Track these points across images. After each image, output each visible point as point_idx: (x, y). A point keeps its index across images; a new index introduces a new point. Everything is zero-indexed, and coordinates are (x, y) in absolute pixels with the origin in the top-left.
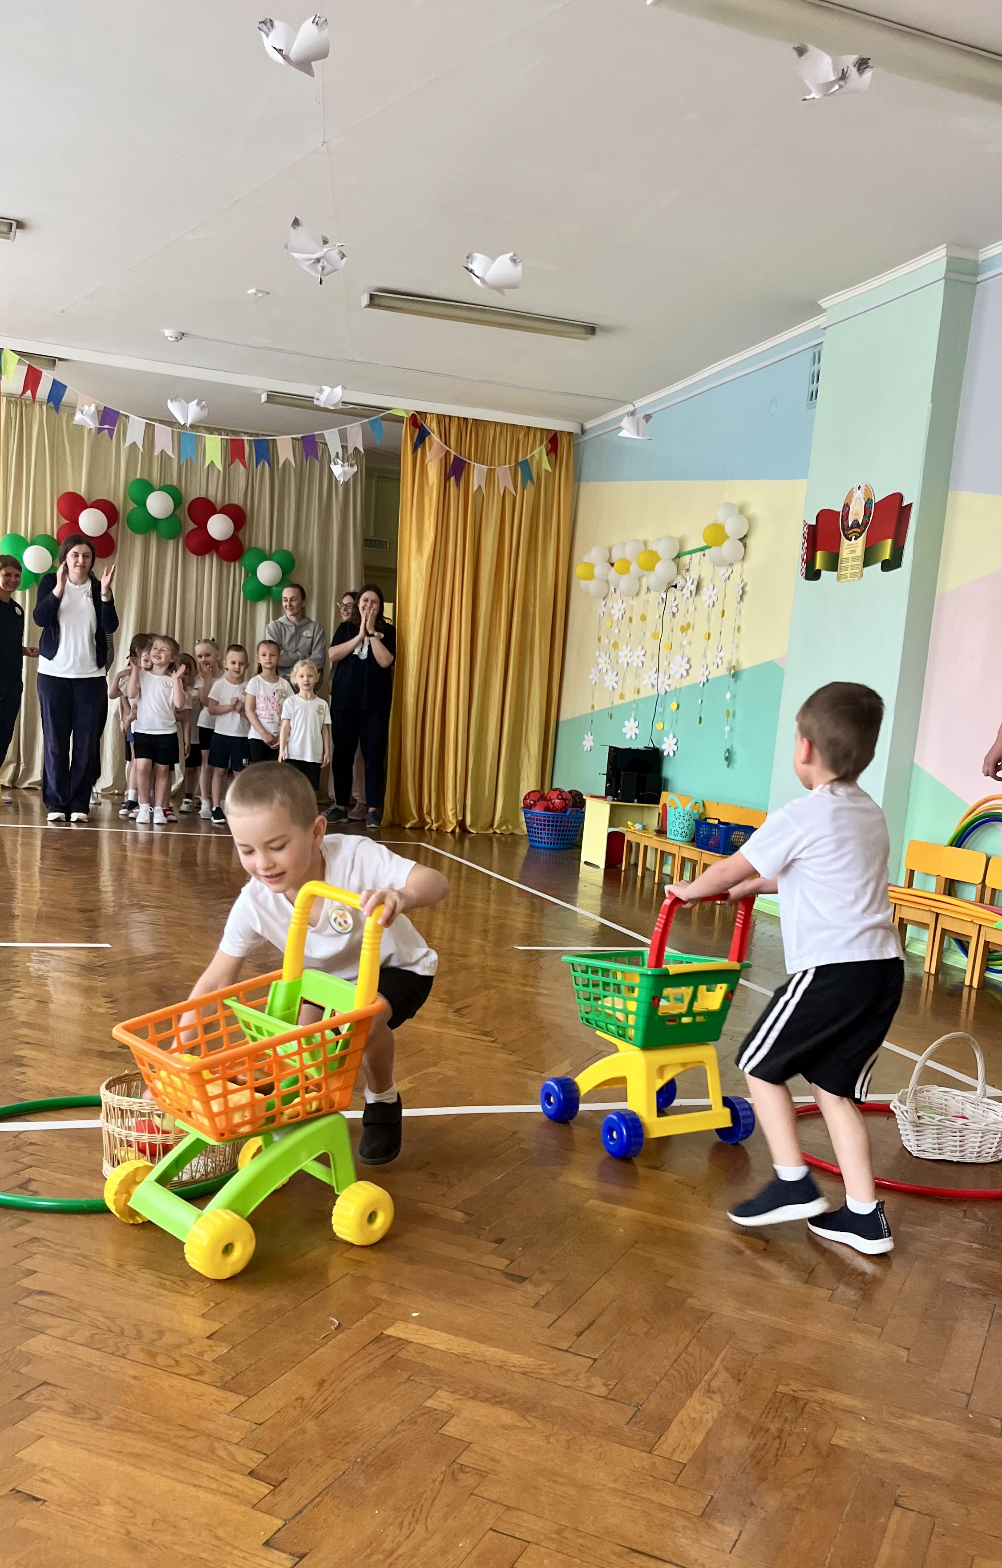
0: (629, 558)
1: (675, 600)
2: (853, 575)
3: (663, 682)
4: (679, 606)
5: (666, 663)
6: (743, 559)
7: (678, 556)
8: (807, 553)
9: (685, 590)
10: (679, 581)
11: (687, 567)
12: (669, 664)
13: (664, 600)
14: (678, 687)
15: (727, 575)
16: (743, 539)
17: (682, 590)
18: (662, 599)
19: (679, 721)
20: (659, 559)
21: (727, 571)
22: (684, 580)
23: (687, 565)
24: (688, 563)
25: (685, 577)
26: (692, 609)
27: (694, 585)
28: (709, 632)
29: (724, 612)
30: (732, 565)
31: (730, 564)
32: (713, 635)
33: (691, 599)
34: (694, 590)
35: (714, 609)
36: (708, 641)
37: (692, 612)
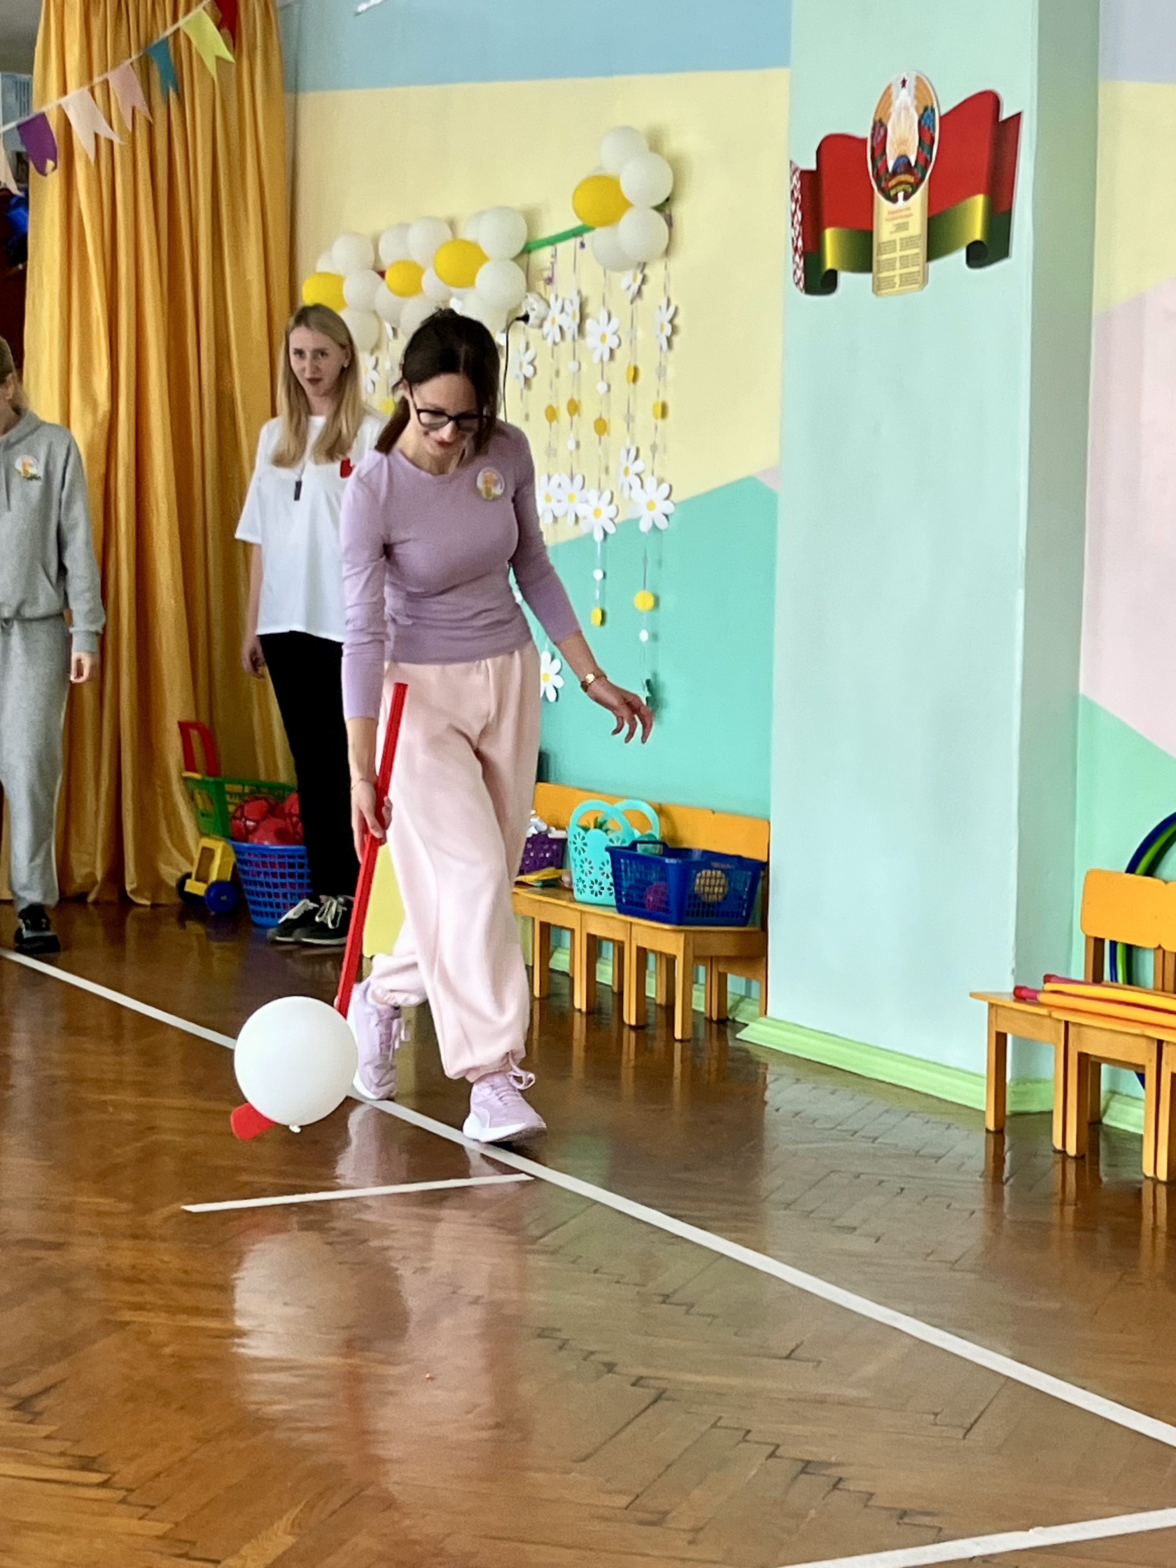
0: (417, 257)
1: (527, 349)
2: (906, 280)
4: (536, 363)
6: (667, 252)
7: (527, 250)
8: (804, 235)
9: (547, 325)
10: (532, 305)
11: (547, 274)
15: (635, 287)
16: (664, 208)
17: (541, 326)
20: (484, 259)
21: (635, 280)
22: (543, 303)
23: (548, 269)
24: (549, 265)
25: (547, 297)
26: (573, 366)
27: (567, 314)
28: (603, 417)
29: (636, 370)
30: (645, 265)
31: (639, 264)
32: (617, 425)
33: (562, 345)
34: (570, 323)
35: (614, 365)
36: (603, 437)
37: (574, 373)
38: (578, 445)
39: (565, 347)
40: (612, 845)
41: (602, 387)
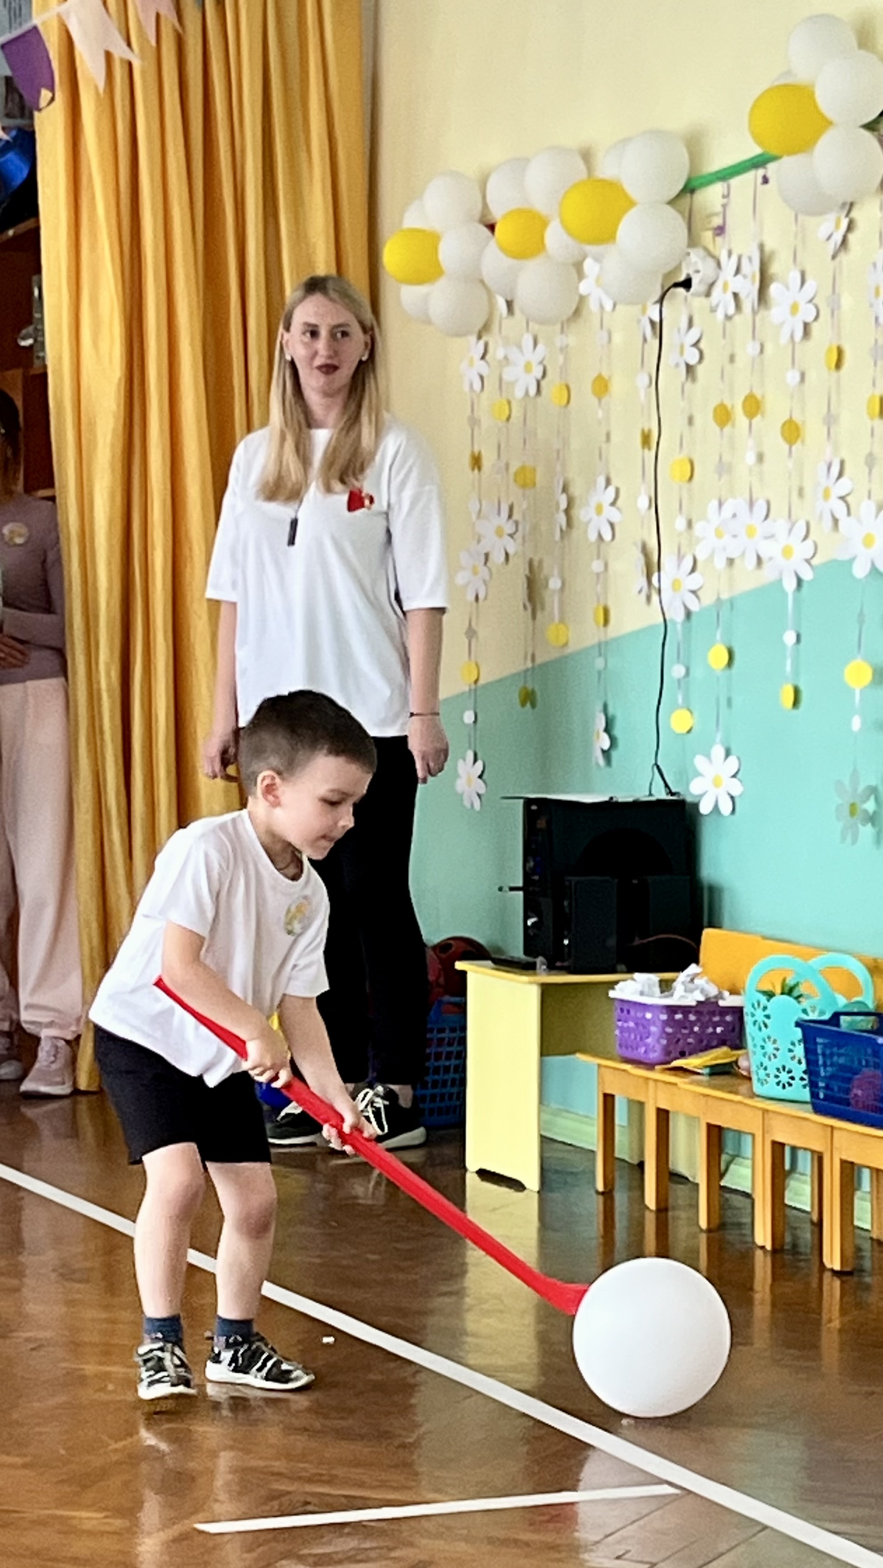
0: (540, 204)
1: (690, 324)
3: (676, 585)
4: (702, 345)
5: (680, 524)
7: (689, 189)
9: (717, 291)
10: (697, 266)
11: (717, 221)
12: (690, 524)
13: (658, 328)
14: (725, 596)
15: (839, 236)
16: (877, 125)
17: (708, 294)
18: (652, 323)
19: (737, 701)
20: (632, 204)
21: (839, 227)
22: (712, 263)
23: (716, 214)
24: (719, 209)
25: (716, 253)
26: (752, 348)
27: (745, 277)
28: (794, 418)
29: (840, 352)
30: (852, 205)
31: (844, 204)
32: (814, 429)
33: (737, 319)
34: (749, 289)
35: (811, 344)
36: (794, 448)
37: (754, 360)
38: (760, 458)
39: (743, 320)
40: (806, 1017)
41: (793, 377)
